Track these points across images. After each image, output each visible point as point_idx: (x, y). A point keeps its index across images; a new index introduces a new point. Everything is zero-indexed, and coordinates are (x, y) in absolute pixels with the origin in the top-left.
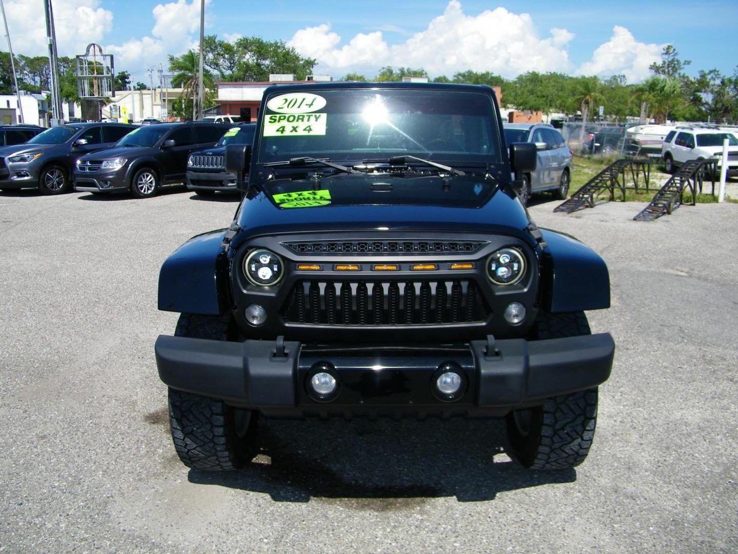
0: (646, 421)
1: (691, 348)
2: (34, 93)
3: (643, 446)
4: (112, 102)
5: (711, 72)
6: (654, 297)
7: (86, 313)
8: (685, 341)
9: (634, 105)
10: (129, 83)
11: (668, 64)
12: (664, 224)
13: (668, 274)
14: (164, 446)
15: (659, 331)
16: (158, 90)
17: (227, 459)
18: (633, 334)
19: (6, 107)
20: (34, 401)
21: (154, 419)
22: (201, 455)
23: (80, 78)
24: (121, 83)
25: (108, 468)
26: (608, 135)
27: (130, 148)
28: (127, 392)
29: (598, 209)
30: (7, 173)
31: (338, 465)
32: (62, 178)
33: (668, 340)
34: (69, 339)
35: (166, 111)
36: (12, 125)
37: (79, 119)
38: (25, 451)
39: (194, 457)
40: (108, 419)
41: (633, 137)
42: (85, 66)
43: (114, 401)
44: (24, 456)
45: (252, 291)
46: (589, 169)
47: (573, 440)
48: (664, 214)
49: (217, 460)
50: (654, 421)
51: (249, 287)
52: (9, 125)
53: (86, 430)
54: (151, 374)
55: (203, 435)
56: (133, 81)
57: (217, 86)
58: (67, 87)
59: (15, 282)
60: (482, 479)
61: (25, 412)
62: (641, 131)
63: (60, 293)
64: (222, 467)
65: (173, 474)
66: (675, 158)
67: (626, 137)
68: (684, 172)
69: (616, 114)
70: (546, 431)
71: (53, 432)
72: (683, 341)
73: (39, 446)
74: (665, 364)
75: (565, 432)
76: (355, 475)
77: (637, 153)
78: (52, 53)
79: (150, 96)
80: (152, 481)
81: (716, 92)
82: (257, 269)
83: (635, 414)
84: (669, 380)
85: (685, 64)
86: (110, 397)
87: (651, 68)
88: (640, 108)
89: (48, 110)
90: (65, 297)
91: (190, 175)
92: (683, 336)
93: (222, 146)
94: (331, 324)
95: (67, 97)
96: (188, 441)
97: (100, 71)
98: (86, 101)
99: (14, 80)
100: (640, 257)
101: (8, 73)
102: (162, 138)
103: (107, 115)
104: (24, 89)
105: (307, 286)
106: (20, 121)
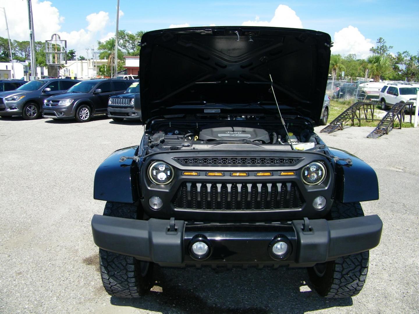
0: (392, 265)
1: (412, 217)
2: (21, 61)
3: (392, 282)
4: (65, 67)
5: (404, 53)
6: (385, 185)
7: (48, 192)
8: (408, 212)
9: (361, 71)
10: (75, 56)
11: (380, 48)
12: (385, 140)
13: (392, 170)
14: (95, 280)
15: (391, 206)
16: (92, 61)
17: (136, 291)
18: (376, 208)
19: (5, 69)
20: (15, 249)
21: (89, 261)
22: (119, 289)
23: (47, 53)
24: (71, 56)
25: (60, 295)
26: (348, 88)
27: (75, 94)
28: (72, 243)
29: (345, 131)
30: (4, 107)
31: (204, 294)
32: (36, 110)
33: (397, 212)
34: (38, 209)
35: (96, 72)
36: (8, 79)
37: (47, 76)
38: (8, 283)
39: (115, 290)
40: (60, 261)
41: (362, 89)
42: (51, 46)
43: (64, 249)
44: (7, 286)
45: (154, 188)
46: (338, 107)
47: (354, 281)
48: (384, 134)
49: (129, 292)
50: (396, 265)
51: (151, 185)
52: (6, 79)
53: (47, 269)
54: (87, 232)
55: (121, 277)
56: (77, 55)
57: (125, 58)
58: (40, 59)
59: (6, 173)
60: (294, 304)
61: (9, 256)
62: (366, 86)
63: (33, 179)
64: (132, 296)
65: (101, 299)
66: (387, 101)
67: (358, 89)
68: (395, 110)
69: (351, 76)
70: (337, 275)
71: (26, 270)
72: (407, 213)
73: (16, 280)
74: (397, 227)
75: (349, 276)
76: (215, 300)
77: (365, 98)
78: (31, 39)
79: (87, 63)
80: (88, 304)
81: (407, 64)
82: (157, 173)
83: (384, 260)
84: (402, 238)
85: (390, 48)
86: (62, 247)
87: (371, 50)
88: (364, 72)
89: (29, 71)
90: (36, 182)
91: (110, 109)
92: (406, 209)
93: (128, 93)
94: (204, 209)
95: (40, 64)
96: (111, 280)
97: (59, 50)
98: (51, 66)
99: (10, 54)
100: (374, 160)
101: (7, 50)
102: (94, 88)
103: (62, 74)
104: (16, 59)
105: (189, 185)
106: (13, 77)
